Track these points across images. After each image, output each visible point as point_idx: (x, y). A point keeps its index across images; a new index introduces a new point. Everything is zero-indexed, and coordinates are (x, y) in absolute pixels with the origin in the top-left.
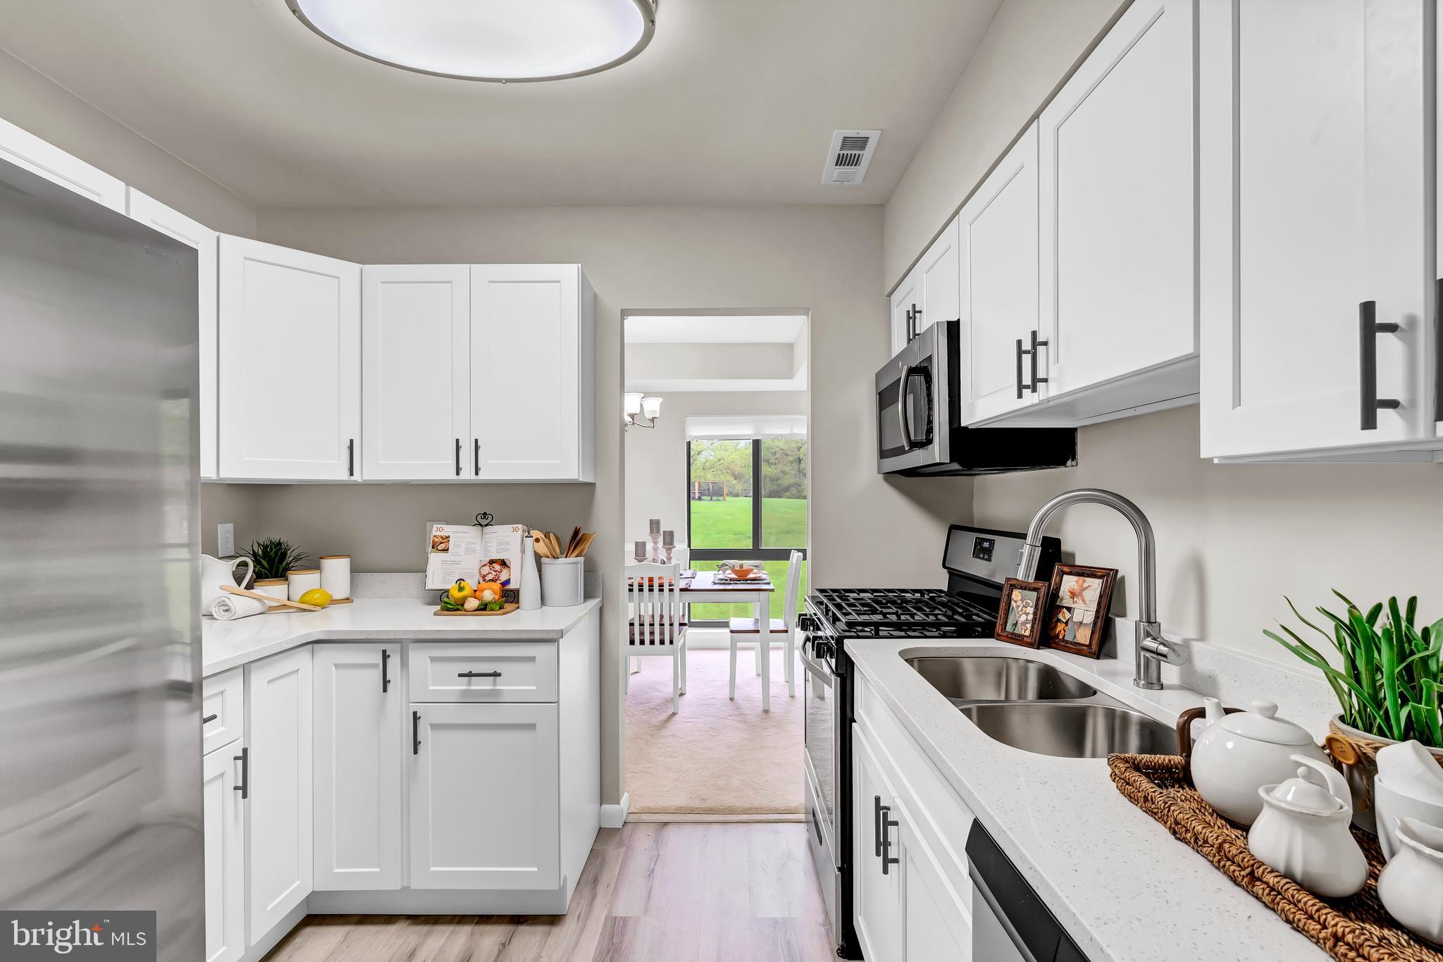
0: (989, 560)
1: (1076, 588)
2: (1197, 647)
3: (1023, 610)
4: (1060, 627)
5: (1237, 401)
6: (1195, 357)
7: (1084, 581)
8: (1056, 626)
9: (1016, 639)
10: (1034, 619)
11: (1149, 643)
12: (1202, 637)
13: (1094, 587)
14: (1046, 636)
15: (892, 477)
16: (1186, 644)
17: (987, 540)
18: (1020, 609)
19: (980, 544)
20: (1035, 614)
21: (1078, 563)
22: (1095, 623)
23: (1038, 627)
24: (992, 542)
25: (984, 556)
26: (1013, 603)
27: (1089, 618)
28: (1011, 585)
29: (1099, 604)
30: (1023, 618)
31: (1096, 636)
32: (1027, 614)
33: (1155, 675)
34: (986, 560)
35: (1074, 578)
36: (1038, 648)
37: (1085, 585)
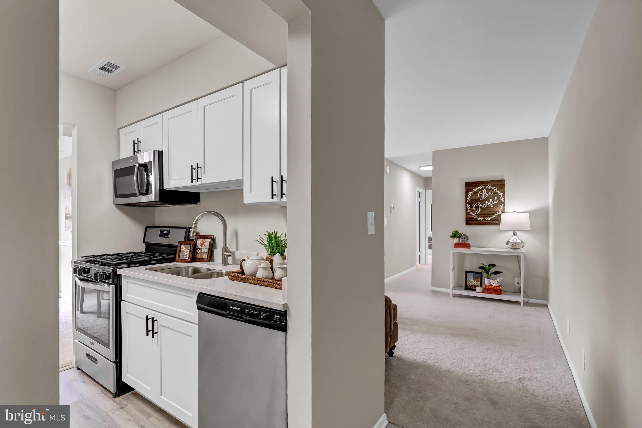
0: (168, 237)
1: (202, 242)
2: (236, 253)
3: (185, 251)
4: (197, 255)
5: (251, 191)
6: (242, 180)
7: (205, 240)
8: (196, 255)
9: (184, 261)
10: (190, 253)
11: (226, 253)
12: (237, 250)
13: (208, 241)
14: (194, 258)
15: (118, 206)
16: (234, 252)
17: (165, 230)
18: (184, 251)
19: (162, 232)
20: (190, 251)
21: (200, 235)
22: (208, 252)
23: (191, 255)
24: (168, 231)
25: (165, 236)
26: (182, 249)
27: (207, 251)
28: (181, 244)
29: (209, 246)
30: (186, 254)
31: (209, 255)
32: (187, 252)
33: (227, 261)
34: (166, 237)
35: (202, 239)
36: (191, 262)
37: (205, 241)
